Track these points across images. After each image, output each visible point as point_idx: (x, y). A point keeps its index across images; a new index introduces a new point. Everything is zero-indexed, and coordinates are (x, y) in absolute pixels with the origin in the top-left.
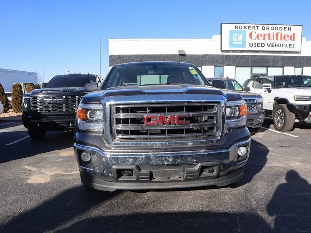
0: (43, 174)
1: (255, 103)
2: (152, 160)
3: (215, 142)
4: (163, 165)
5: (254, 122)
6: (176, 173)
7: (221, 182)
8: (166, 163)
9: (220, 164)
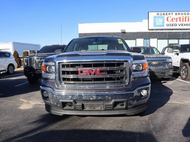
0: (30, 103)
1: (167, 62)
2: (83, 97)
3: (124, 86)
4: (90, 100)
5: (166, 74)
6: (99, 105)
7: (129, 112)
8: (92, 99)
9: (127, 101)
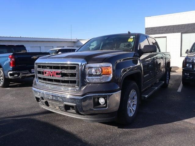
2: (45, 95)
8: (50, 98)
9: (75, 106)
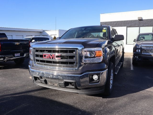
2: (44, 74)
4: (49, 78)
6: (56, 83)
9: (75, 82)
